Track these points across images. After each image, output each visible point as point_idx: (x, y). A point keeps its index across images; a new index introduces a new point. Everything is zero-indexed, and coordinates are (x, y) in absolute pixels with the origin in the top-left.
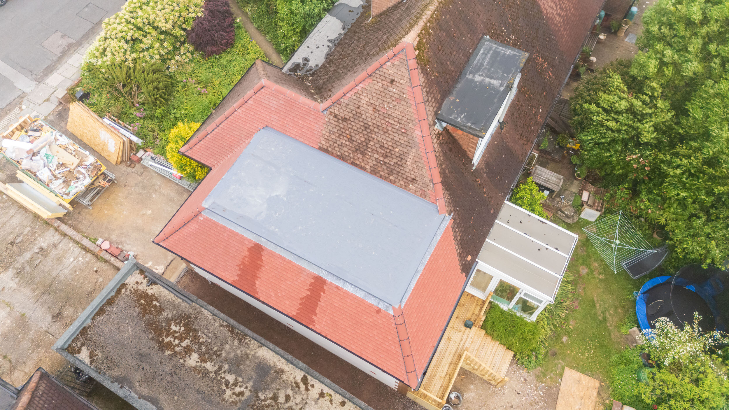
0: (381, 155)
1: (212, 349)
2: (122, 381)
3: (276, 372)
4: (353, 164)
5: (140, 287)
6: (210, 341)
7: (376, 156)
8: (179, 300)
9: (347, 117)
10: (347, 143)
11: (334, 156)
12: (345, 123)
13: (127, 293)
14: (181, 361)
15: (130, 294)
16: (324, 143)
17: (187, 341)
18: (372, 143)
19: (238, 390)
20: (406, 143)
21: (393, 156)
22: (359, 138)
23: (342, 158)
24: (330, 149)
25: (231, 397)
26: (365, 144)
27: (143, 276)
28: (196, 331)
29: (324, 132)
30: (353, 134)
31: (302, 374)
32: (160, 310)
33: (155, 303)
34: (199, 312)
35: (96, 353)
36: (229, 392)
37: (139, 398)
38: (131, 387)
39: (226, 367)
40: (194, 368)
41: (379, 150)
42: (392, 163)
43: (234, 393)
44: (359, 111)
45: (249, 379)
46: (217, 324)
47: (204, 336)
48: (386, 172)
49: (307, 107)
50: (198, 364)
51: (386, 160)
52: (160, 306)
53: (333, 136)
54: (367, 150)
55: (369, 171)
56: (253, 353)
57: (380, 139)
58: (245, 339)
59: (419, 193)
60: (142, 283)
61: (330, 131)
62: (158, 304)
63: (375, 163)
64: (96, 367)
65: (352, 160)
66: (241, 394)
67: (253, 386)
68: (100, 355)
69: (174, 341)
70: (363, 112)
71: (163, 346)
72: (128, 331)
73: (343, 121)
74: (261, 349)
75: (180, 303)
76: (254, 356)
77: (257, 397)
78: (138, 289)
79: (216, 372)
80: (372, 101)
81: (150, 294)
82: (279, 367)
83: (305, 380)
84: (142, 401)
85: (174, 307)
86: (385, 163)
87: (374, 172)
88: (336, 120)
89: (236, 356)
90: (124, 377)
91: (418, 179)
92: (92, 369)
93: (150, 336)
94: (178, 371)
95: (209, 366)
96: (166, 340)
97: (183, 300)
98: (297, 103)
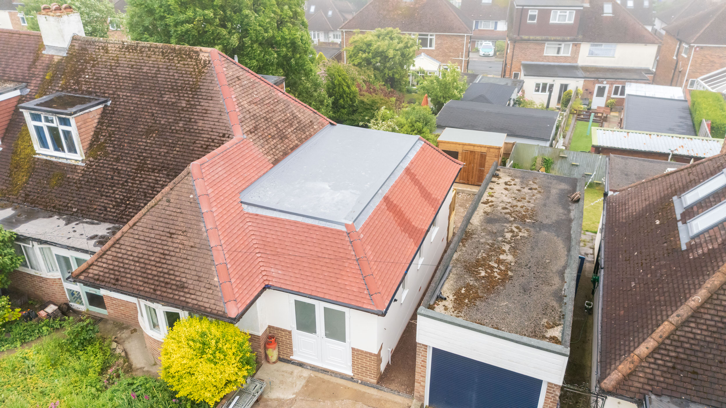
0: (289, 127)
1: (490, 249)
2: (560, 298)
3: (487, 214)
4: (293, 149)
5: (451, 306)
6: (482, 251)
7: (289, 130)
8: (451, 275)
9: (254, 125)
10: (275, 141)
11: (283, 158)
12: (259, 130)
13: (462, 315)
14: (512, 264)
15: (463, 312)
16: (269, 158)
17: (490, 263)
18: (279, 126)
19: (516, 230)
20: (285, 106)
21: (293, 120)
22: (273, 131)
23: (285, 154)
24: (276, 157)
25: (524, 233)
26: (278, 130)
27: (436, 306)
28: (478, 261)
29: (261, 150)
30: (269, 132)
31: (480, 204)
32: (468, 287)
33: (463, 291)
34: (457, 260)
35: (546, 324)
36: (521, 234)
37: (566, 282)
38: (561, 290)
39: (500, 239)
40: (513, 255)
41: (285, 125)
42: (297, 125)
43: (520, 231)
44: (252, 114)
45: (503, 226)
46: (464, 249)
47: (480, 254)
48: (302, 133)
49: (235, 146)
50: (509, 254)
51: (295, 127)
52: (465, 287)
53: (267, 147)
54: (283, 133)
55: (299, 143)
56: (479, 227)
57: (278, 118)
58: (469, 232)
59: (321, 127)
60: (444, 306)
61: (261, 145)
62: (463, 289)
63: (294, 135)
64: (560, 320)
65: (289, 148)
66: (517, 228)
67: (507, 223)
68: (545, 320)
69: (496, 272)
70: (254, 112)
71: (505, 278)
72: (506, 305)
73: (256, 130)
74: (473, 223)
75: (453, 274)
76: (481, 226)
77: (514, 221)
78: (453, 307)
79: (509, 243)
80: (248, 100)
81: (455, 297)
82: (483, 214)
83: (485, 203)
84: (566, 280)
85: (460, 277)
86: (296, 129)
87: (302, 141)
88: (253, 134)
89: (487, 235)
90: (554, 297)
91: (311, 119)
92: (564, 322)
93: (501, 288)
94: (524, 264)
95: (506, 247)
96: (499, 277)
97: (450, 271)
98: (228, 151)
